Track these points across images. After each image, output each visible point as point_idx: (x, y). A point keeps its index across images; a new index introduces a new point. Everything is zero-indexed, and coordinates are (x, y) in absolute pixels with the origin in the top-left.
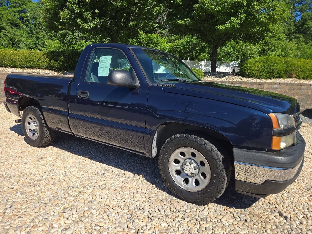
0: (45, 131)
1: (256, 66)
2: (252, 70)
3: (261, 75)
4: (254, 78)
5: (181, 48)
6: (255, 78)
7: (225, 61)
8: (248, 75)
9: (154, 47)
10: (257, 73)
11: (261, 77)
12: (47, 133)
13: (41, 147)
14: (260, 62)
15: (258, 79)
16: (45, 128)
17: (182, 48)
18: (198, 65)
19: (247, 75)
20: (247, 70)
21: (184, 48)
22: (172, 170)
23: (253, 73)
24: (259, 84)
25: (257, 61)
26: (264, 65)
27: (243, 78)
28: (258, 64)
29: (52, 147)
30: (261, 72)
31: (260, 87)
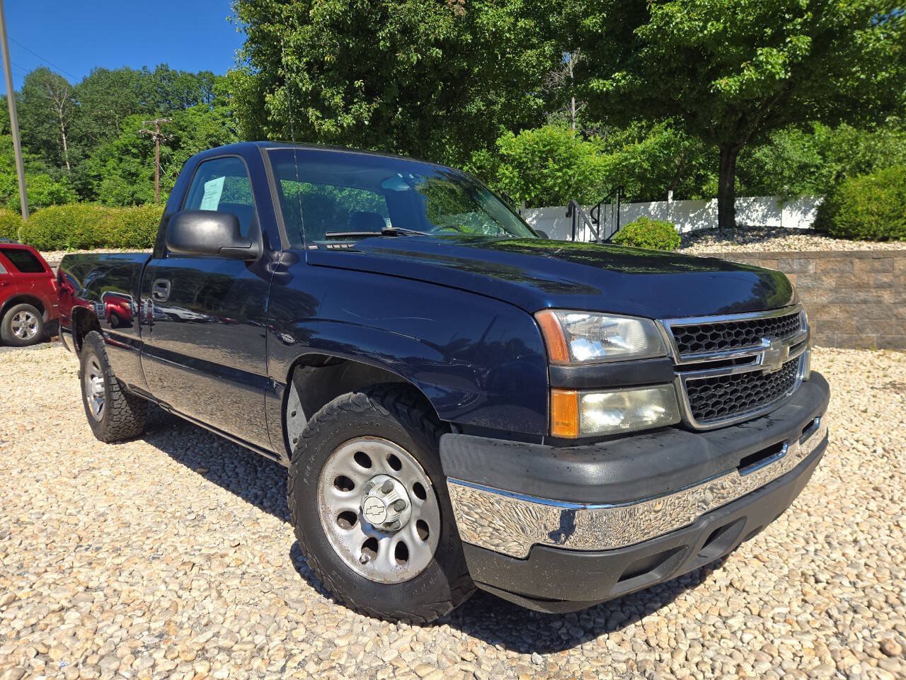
0: (115, 396)
1: (869, 199)
2: (856, 213)
3: (892, 229)
4: (866, 240)
5: (641, 167)
6: (871, 240)
7: (795, 196)
8: (846, 230)
9: (560, 170)
10: (877, 222)
11: (892, 233)
12: (120, 401)
13: (114, 442)
14: (883, 186)
15: (881, 243)
16: (116, 388)
17: (646, 165)
18: (705, 210)
19: (840, 230)
20: (840, 215)
21: (652, 165)
22: (327, 512)
23: (861, 224)
24: (875, 256)
25: (877, 184)
26: (899, 195)
27: (827, 242)
28: (877, 191)
29: (142, 442)
30: (890, 218)
31: (880, 267)
